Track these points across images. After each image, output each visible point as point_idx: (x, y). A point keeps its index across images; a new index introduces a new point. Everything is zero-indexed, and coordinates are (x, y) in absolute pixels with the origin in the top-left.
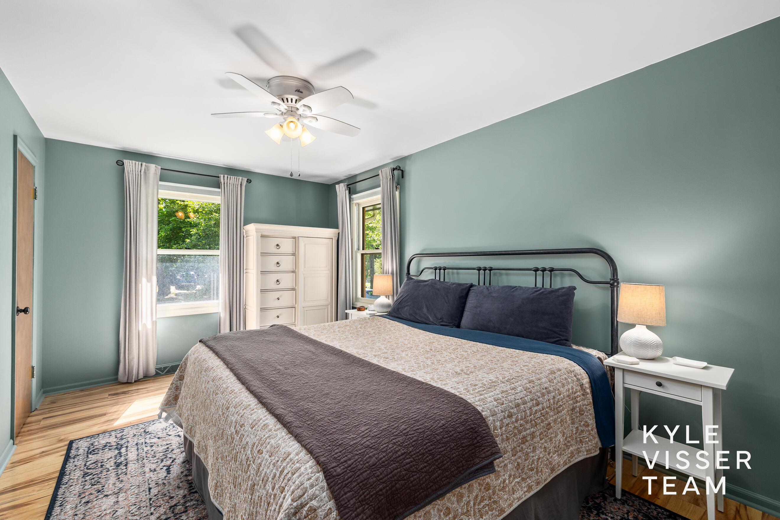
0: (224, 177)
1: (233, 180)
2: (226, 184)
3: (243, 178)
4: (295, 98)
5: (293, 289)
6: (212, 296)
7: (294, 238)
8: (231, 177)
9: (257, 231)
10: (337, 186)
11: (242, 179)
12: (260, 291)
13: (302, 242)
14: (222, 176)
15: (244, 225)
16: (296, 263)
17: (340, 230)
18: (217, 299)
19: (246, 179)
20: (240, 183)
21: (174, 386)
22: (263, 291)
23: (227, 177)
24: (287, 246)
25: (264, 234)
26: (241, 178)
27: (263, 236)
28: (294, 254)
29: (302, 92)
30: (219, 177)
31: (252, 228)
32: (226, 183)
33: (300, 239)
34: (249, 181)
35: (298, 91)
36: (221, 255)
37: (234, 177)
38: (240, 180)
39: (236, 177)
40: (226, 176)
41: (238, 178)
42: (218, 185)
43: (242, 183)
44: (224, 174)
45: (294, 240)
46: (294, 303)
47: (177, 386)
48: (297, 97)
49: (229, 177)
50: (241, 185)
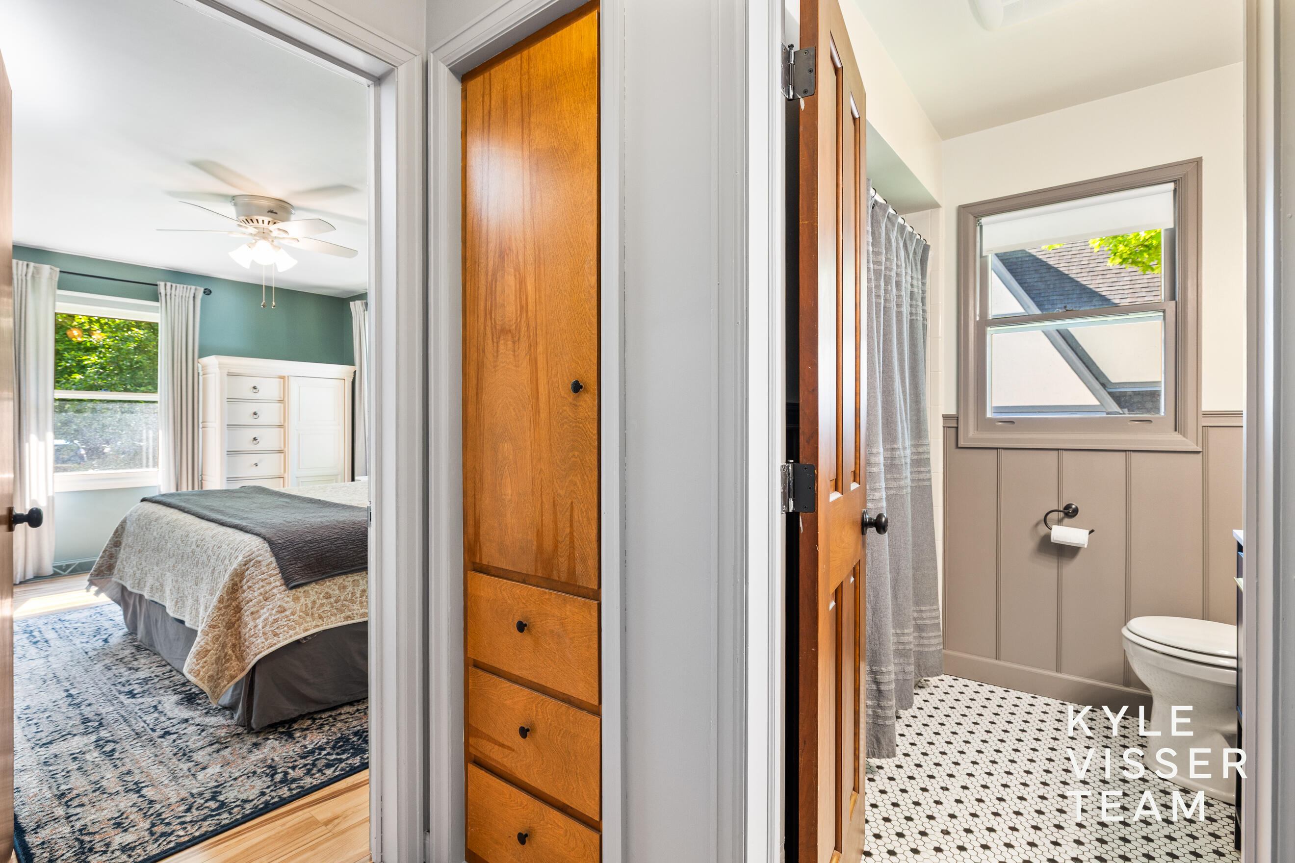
0: (165, 285)
1: (181, 291)
2: (168, 297)
3: (198, 288)
4: (266, 219)
5: (280, 452)
6: (144, 461)
7: (283, 378)
8: (178, 285)
9: (221, 366)
10: (352, 304)
11: (196, 289)
12: (226, 453)
13: (294, 384)
14: (162, 284)
15: (200, 356)
16: (285, 413)
17: (357, 368)
18: (154, 466)
19: (202, 290)
20: (192, 295)
21: (108, 554)
22: (231, 453)
23: (172, 286)
24: (270, 389)
25: (232, 371)
26: (193, 287)
27: (230, 374)
28: (281, 401)
29: (276, 213)
30: (157, 285)
31: (212, 362)
32: (168, 294)
33: (291, 379)
34: (207, 292)
35: (271, 212)
36: (161, 402)
37: (182, 286)
38: (193, 291)
39: (185, 286)
40: (169, 284)
41: (189, 287)
42: (156, 298)
43: (196, 294)
44: (166, 281)
45: (282, 380)
46: (282, 472)
47: (111, 554)
48: (270, 219)
49: (174, 285)
50: (194, 297)
